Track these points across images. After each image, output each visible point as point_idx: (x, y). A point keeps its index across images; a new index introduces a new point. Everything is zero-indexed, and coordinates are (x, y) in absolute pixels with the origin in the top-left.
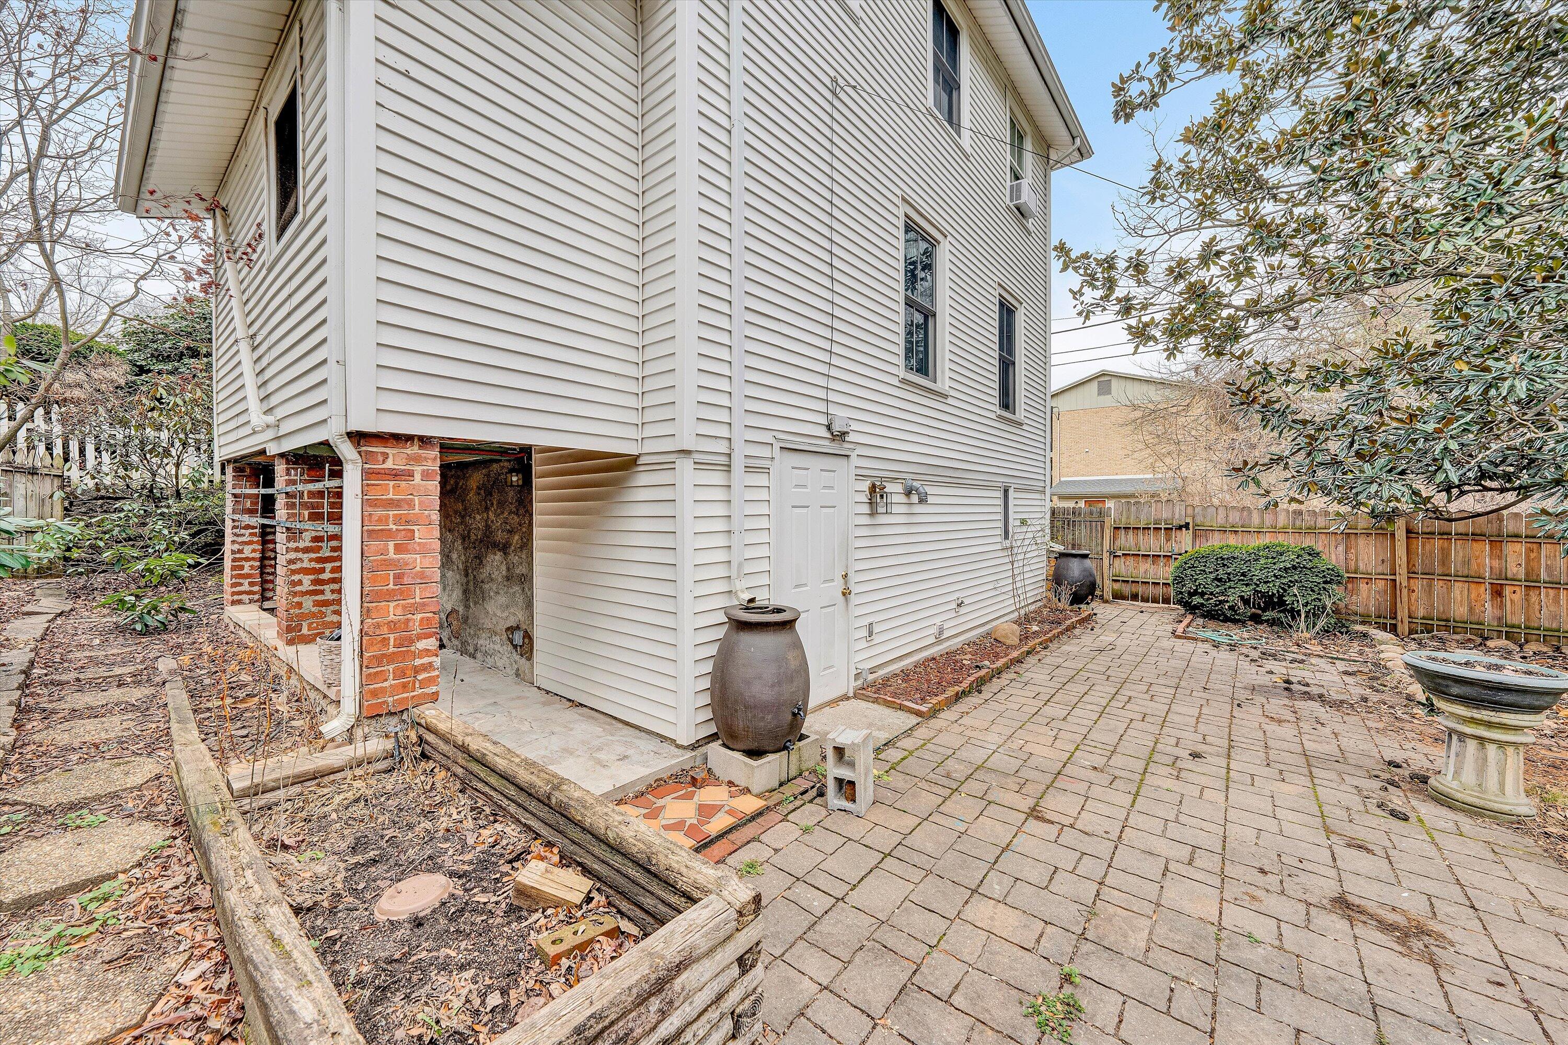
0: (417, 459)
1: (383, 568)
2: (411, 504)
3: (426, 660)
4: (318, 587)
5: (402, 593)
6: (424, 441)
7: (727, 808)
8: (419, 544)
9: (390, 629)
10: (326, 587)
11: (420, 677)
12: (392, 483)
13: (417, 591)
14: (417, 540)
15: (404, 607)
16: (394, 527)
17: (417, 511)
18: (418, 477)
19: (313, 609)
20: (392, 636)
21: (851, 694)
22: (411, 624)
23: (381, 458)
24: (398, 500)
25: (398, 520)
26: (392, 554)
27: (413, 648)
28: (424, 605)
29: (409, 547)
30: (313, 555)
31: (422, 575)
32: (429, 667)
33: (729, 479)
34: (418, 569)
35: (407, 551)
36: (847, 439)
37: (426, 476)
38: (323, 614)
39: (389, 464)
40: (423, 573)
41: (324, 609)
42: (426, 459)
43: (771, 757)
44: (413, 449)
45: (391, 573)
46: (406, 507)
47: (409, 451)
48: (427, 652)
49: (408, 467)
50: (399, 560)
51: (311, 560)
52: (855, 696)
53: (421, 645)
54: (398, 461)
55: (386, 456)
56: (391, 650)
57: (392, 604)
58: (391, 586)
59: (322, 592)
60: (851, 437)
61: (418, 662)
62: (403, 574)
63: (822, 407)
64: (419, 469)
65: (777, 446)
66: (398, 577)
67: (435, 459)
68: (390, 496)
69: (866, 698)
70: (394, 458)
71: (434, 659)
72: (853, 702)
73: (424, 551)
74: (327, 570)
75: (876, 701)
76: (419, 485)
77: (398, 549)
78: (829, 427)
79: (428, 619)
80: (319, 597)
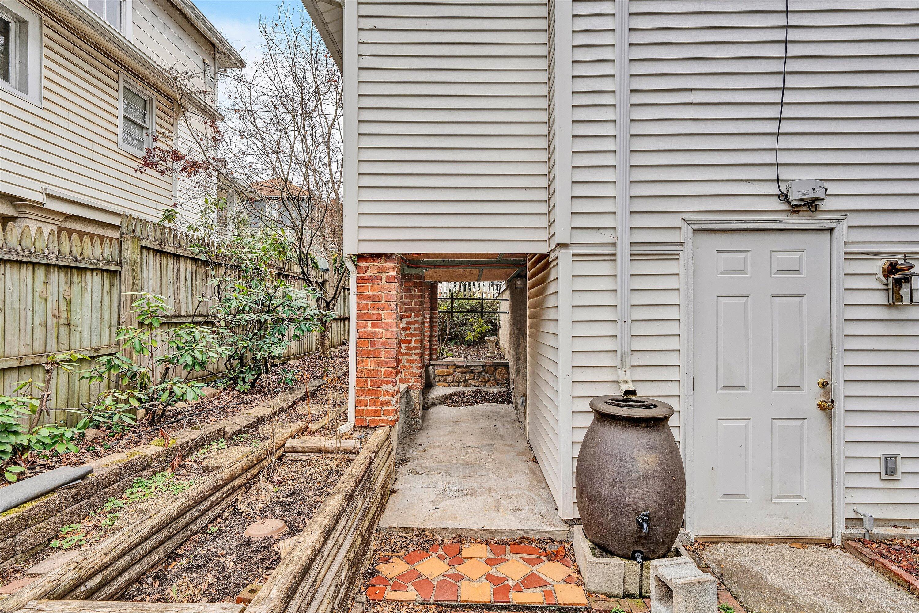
0: (383, 269)
1: (365, 337)
2: (380, 297)
3: (387, 398)
4: (409, 351)
5: (375, 353)
6: (388, 257)
7: (549, 588)
8: (384, 323)
9: (368, 375)
10: (412, 351)
11: (384, 408)
12: (370, 285)
13: (383, 352)
14: (383, 320)
15: (376, 362)
16: (371, 312)
17: (383, 302)
18: (384, 280)
19: (406, 364)
20: (369, 379)
21: (838, 540)
22: (379, 373)
23: (364, 270)
24: (374, 295)
25: (373, 307)
26: (370, 329)
27: (380, 389)
28: (386, 362)
29: (379, 325)
30: (407, 332)
31: (385, 343)
32: (388, 403)
33: (615, 268)
34: (384, 339)
35: (378, 327)
36: (822, 207)
37: (389, 279)
38: (411, 368)
39: (369, 273)
40: (386, 342)
41: (411, 364)
42: (388, 268)
43: (616, 560)
44: (382, 263)
45: (370, 340)
46: (377, 299)
47: (379, 264)
48: (387, 393)
49: (378, 274)
50: (373, 332)
51: (406, 335)
52: (844, 547)
53: (385, 388)
54: (373, 271)
55: (367, 268)
56: (369, 388)
57: (370, 360)
58: (369, 348)
59: (410, 354)
60: (829, 204)
61: (382, 398)
62: (375, 341)
63: (770, 174)
64: (385, 275)
65: (688, 229)
66: (373, 343)
67: (394, 268)
68: (369, 293)
69: (859, 555)
70: (372, 269)
71: (391, 398)
72: (836, 554)
73: (387, 327)
74: (413, 342)
75: (872, 563)
76: (385, 286)
77: (374, 325)
78: (784, 197)
79: (388, 371)
80: (409, 357)
